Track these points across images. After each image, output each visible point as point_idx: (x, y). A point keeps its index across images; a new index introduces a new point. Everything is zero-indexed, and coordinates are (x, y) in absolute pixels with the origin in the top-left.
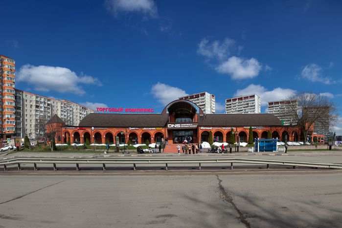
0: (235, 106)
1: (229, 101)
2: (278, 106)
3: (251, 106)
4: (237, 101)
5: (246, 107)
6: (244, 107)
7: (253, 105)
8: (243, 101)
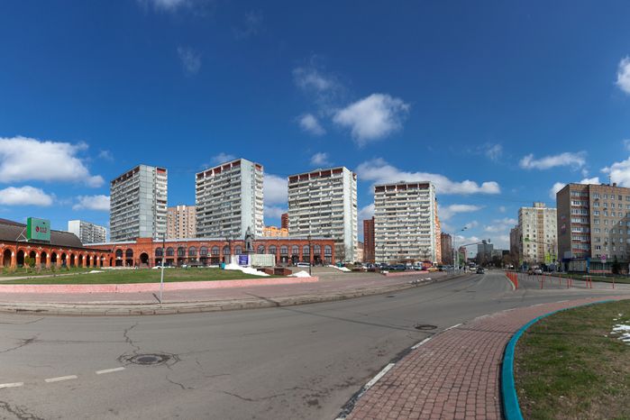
0: (210, 186)
1: (201, 176)
2: (307, 184)
3: (236, 185)
4: (213, 174)
5: (227, 187)
6: (223, 188)
7: (238, 181)
8: (222, 174)
